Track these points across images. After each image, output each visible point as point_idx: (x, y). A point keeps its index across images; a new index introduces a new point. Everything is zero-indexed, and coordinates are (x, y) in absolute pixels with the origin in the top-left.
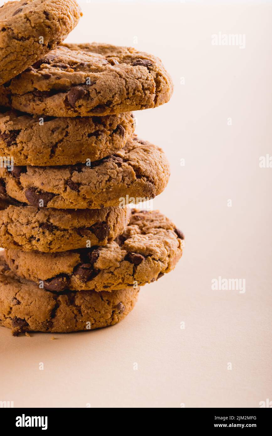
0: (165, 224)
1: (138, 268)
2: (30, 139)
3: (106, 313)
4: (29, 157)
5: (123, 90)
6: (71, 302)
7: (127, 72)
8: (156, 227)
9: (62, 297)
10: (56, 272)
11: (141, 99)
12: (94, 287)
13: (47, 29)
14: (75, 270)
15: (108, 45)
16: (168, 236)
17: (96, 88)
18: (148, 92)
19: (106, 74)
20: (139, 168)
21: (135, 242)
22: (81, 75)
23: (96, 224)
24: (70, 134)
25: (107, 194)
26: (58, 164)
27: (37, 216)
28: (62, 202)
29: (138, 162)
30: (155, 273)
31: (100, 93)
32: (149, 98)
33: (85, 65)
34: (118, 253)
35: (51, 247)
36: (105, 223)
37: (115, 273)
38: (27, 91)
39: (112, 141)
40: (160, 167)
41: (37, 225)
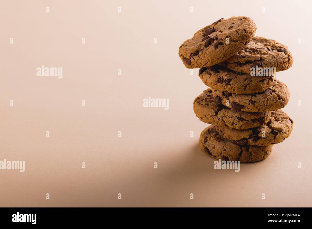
0: (285, 117)
1: (277, 136)
2: (236, 83)
3: (262, 155)
4: (235, 90)
5: (276, 63)
6: (247, 150)
7: (277, 55)
8: (281, 118)
9: (244, 148)
10: (242, 137)
11: (283, 67)
12: (257, 144)
13: (245, 37)
14: (250, 137)
15: (264, 38)
16: (287, 122)
17: (265, 62)
18: (285, 64)
19: (269, 56)
20: (279, 95)
21: (274, 125)
22: (258, 57)
23: (260, 118)
24: (252, 81)
25: (266, 106)
26: (247, 93)
27: (236, 114)
28: (247, 109)
29: (278, 92)
30: (283, 138)
31: (266, 65)
32: (286, 66)
33: (258, 50)
34: (268, 130)
35: (241, 127)
36: (264, 117)
37: (267, 139)
38: (235, 62)
39: (268, 83)
40: (287, 94)
41: (236, 118)
